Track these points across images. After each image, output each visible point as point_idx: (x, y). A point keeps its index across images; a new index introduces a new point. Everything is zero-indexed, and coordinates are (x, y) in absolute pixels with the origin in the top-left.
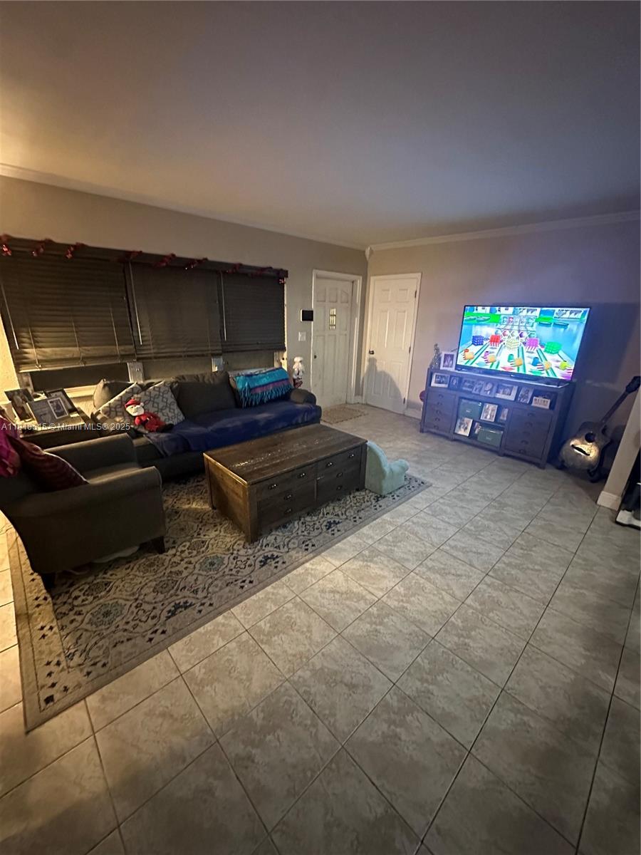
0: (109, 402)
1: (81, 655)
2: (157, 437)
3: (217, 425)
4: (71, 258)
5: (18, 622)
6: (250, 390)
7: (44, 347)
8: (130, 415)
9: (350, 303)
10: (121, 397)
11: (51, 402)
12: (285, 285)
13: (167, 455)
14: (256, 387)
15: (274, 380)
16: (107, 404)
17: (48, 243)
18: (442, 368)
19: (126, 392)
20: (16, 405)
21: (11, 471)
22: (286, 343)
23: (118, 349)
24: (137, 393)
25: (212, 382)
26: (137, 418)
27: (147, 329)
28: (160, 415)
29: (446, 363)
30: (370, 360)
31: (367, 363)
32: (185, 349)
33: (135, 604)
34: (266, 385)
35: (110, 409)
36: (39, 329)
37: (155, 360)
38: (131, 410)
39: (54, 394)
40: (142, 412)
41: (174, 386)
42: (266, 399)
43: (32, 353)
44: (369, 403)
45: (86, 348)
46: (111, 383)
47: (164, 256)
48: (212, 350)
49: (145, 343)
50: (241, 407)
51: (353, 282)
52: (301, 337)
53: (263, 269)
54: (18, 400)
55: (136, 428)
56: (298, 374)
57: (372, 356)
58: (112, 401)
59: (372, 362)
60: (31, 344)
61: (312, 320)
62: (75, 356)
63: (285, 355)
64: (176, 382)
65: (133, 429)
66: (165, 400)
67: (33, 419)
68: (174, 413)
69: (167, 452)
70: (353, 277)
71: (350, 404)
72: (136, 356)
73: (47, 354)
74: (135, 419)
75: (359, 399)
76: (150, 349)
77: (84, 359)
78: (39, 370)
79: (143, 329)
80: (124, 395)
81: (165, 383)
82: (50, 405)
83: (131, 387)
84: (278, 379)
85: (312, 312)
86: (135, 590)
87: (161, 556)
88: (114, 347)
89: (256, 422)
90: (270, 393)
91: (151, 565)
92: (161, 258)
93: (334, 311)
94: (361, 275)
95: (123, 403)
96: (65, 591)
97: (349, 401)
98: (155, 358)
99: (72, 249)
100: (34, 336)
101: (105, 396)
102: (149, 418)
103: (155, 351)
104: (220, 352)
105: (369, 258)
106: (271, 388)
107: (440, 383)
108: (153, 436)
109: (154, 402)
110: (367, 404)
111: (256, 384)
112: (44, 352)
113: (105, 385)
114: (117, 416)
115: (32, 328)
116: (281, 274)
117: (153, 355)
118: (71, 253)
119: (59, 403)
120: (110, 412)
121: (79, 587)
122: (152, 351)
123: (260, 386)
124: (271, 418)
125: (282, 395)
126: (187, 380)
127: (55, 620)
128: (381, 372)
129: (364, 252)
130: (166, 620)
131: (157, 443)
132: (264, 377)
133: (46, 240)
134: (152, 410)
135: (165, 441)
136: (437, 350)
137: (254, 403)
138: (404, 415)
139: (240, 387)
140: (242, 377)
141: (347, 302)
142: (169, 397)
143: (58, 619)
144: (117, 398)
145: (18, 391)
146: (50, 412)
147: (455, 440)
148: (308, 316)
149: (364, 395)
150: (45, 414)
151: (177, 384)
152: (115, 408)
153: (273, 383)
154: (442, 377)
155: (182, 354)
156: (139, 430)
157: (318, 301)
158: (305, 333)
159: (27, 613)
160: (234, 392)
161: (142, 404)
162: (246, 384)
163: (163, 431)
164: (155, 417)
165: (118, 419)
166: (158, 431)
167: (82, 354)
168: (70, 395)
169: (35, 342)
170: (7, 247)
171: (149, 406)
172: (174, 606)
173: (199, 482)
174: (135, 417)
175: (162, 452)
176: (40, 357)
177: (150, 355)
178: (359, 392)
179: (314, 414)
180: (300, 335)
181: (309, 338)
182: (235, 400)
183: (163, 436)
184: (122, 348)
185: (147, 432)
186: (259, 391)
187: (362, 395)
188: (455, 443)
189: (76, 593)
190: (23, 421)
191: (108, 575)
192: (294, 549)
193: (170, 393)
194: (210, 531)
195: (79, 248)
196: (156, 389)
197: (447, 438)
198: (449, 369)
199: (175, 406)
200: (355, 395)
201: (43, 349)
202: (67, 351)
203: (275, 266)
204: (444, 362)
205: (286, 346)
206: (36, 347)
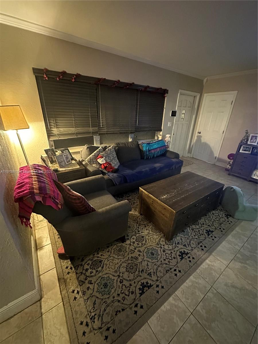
0: (90, 156)
1: (99, 319)
2: (113, 175)
3: (138, 169)
4: (74, 81)
5: (60, 283)
6: (149, 151)
7: (60, 128)
8: (99, 163)
9: (192, 107)
10: (95, 154)
11: (64, 156)
12: (166, 97)
13: (117, 185)
14: (152, 150)
15: (160, 146)
16: (89, 158)
17: (64, 73)
18: (249, 143)
19: (97, 152)
20: (49, 156)
21: (60, 207)
22: (162, 127)
23: (91, 129)
24: (102, 152)
25: (132, 146)
26: (102, 165)
27: (104, 119)
28: (111, 163)
29: (252, 141)
30: (198, 136)
31: (196, 138)
32: (119, 130)
33: (119, 280)
34: (156, 148)
35: (91, 160)
36: (58, 119)
37: (106, 135)
38: (100, 161)
39: (65, 151)
40: (104, 162)
41: (116, 149)
42: (155, 156)
43: (55, 131)
44: (194, 157)
45: (78, 128)
46: (90, 147)
47: (115, 81)
48: (131, 130)
49: (103, 126)
50: (143, 159)
51: (195, 97)
52: (169, 124)
53: (158, 89)
54: (50, 154)
55: (102, 170)
56: (168, 143)
57: (199, 134)
58: (91, 156)
59: (199, 138)
60: (55, 126)
61: (175, 116)
62: (73, 132)
63: (161, 133)
64: (117, 146)
65: (101, 170)
66: (113, 155)
67: (57, 164)
68: (116, 162)
69: (117, 183)
70: (195, 94)
71: (184, 157)
72: (99, 133)
73: (61, 131)
74: (101, 166)
75: (189, 155)
76: (105, 130)
77: (77, 134)
78: (58, 139)
79: (102, 120)
80: (96, 152)
81: (113, 147)
82: (64, 157)
83: (99, 149)
84: (161, 146)
85: (176, 112)
86: (116, 268)
87: (123, 244)
88: (89, 128)
89: (155, 168)
90: (158, 152)
91: (120, 250)
92: (114, 82)
93: (184, 112)
94: (199, 93)
95: (96, 157)
96: (80, 264)
97: (184, 156)
98: (107, 134)
99: (75, 77)
100: (56, 122)
101: (88, 153)
102: (108, 165)
103: (107, 130)
104: (134, 131)
105: (205, 84)
106: (158, 150)
107: (245, 151)
108: (111, 175)
109: (109, 157)
110: (193, 158)
111: (152, 148)
112: (60, 130)
113: (88, 148)
114: (93, 163)
115: (56, 118)
116: (165, 91)
117: (106, 132)
118: (74, 79)
119: (67, 156)
120: (91, 161)
121: (86, 262)
122: (105, 131)
123: (154, 149)
124: (161, 166)
125: (163, 154)
126: (121, 145)
127: (79, 286)
128: (204, 143)
129: (203, 80)
130: (140, 296)
131: (113, 179)
132: (155, 145)
133: (63, 71)
134: (108, 161)
135: (116, 178)
136: (247, 133)
137: (150, 157)
138: (215, 164)
139: (144, 149)
140: (145, 144)
141: (190, 107)
142: (114, 154)
143: (80, 286)
144: (93, 154)
145: (49, 149)
146: (64, 161)
147: (250, 181)
148: (174, 114)
149: (192, 153)
150: (62, 162)
151: (117, 148)
152: (93, 159)
153: (159, 147)
154: (246, 147)
155: (117, 132)
156: (103, 171)
157: (178, 107)
158: (171, 123)
159: (64, 278)
160: (141, 151)
161: (104, 158)
162: (147, 148)
163: (115, 172)
164: (110, 164)
165: (94, 165)
166: (112, 172)
167: (76, 131)
168: (71, 151)
169: (57, 125)
170: (46, 75)
171: (107, 159)
172: (141, 285)
173: (129, 197)
174: (101, 164)
175: (115, 183)
176: (58, 133)
177: (104, 132)
178: (190, 151)
179: (180, 164)
180: (169, 123)
181: (172, 125)
182: (141, 155)
183: (115, 175)
184: (93, 129)
185: (107, 172)
186: (153, 151)
187: (191, 153)
188: (250, 183)
189: (86, 267)
190: (52, 165)
191: (99, 255)
192: (195, 248)
193: (115, 152)
194: (144, 230)
195: (78, 76)
196: (110, 150)
197: (246, 179)
198: (253, 144)
199: (116, 159)
200: (188, 153)
201: (59, 129)
202: (70, 130)
203: (163, 88)
204: (251, 140)
205: (162, 129)
206: (57, 128)
